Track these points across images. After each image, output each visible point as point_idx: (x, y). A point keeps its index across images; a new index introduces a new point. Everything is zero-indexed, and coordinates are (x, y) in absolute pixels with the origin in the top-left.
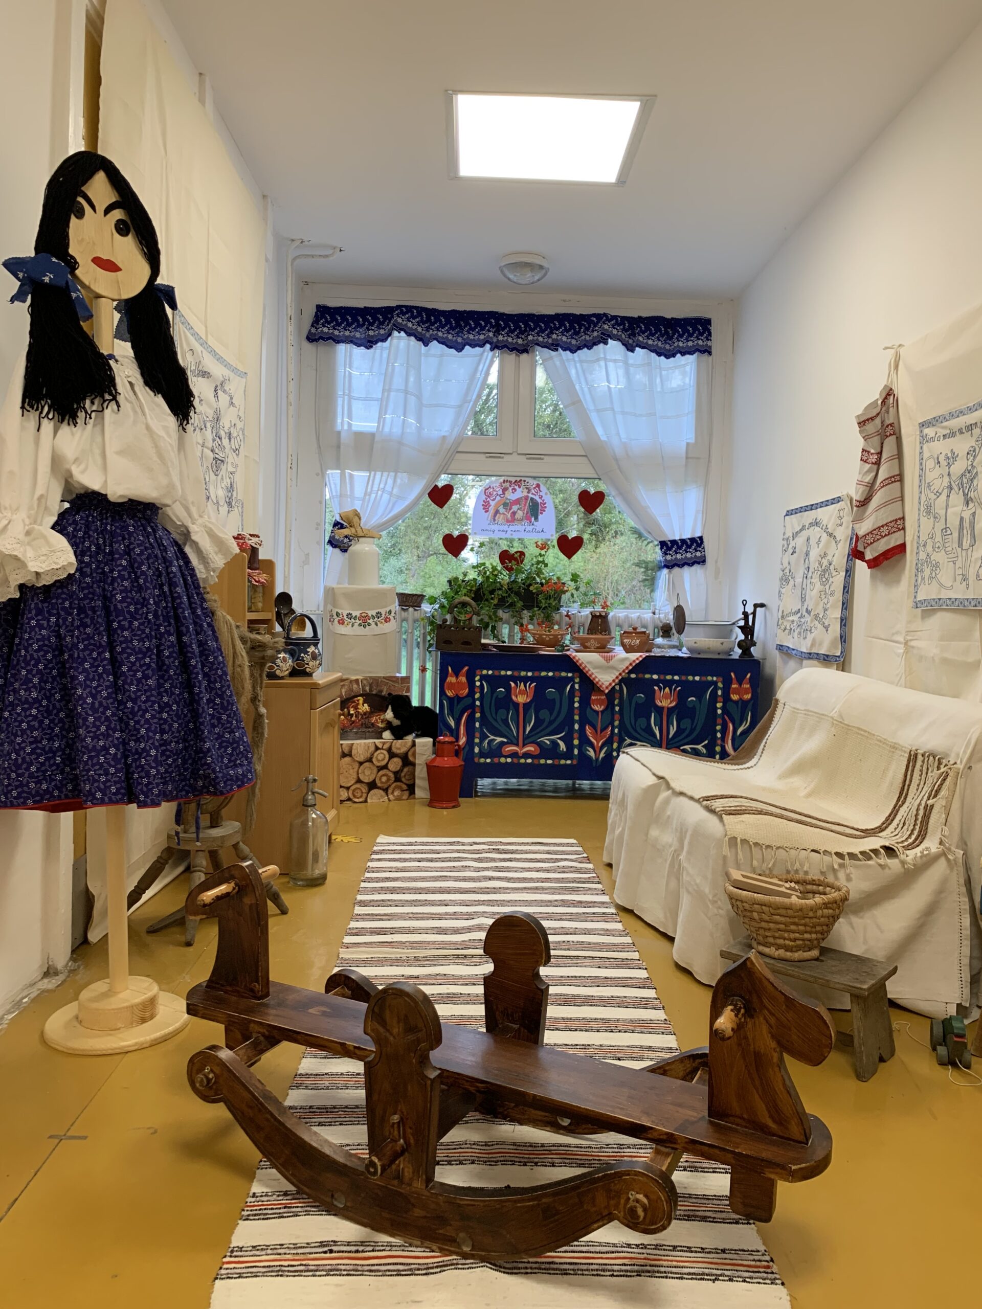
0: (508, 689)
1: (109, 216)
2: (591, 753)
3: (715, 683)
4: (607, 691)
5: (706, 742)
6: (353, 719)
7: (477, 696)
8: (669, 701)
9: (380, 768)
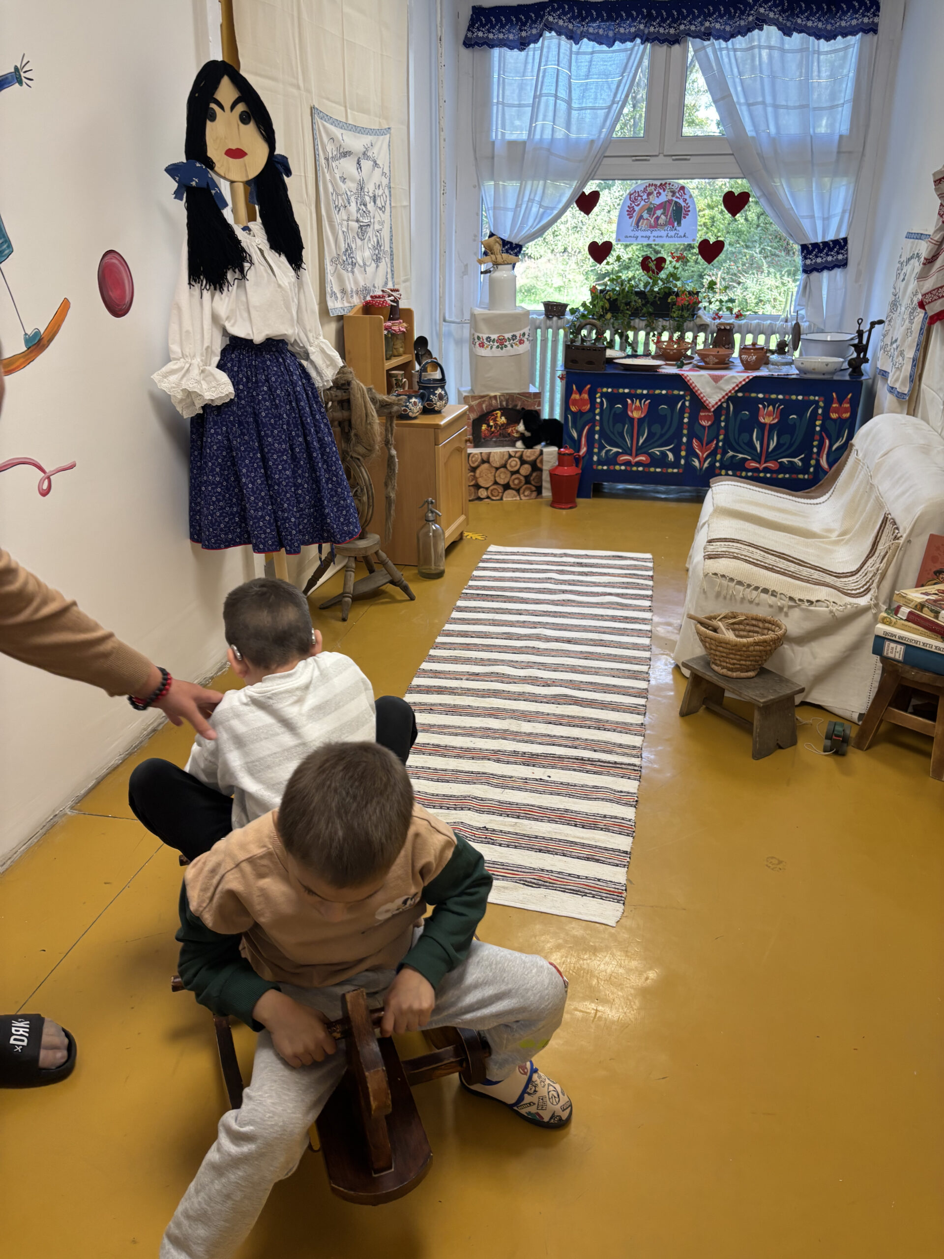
0: (625, 405)
1: (234, 110)
2: (696, 463)
3: (817, 402)
4: (712, 409)
5: (803, 456)
6: (493, 429)
7: (597, 411)
8: (771, 418)
9: (513, 473)
